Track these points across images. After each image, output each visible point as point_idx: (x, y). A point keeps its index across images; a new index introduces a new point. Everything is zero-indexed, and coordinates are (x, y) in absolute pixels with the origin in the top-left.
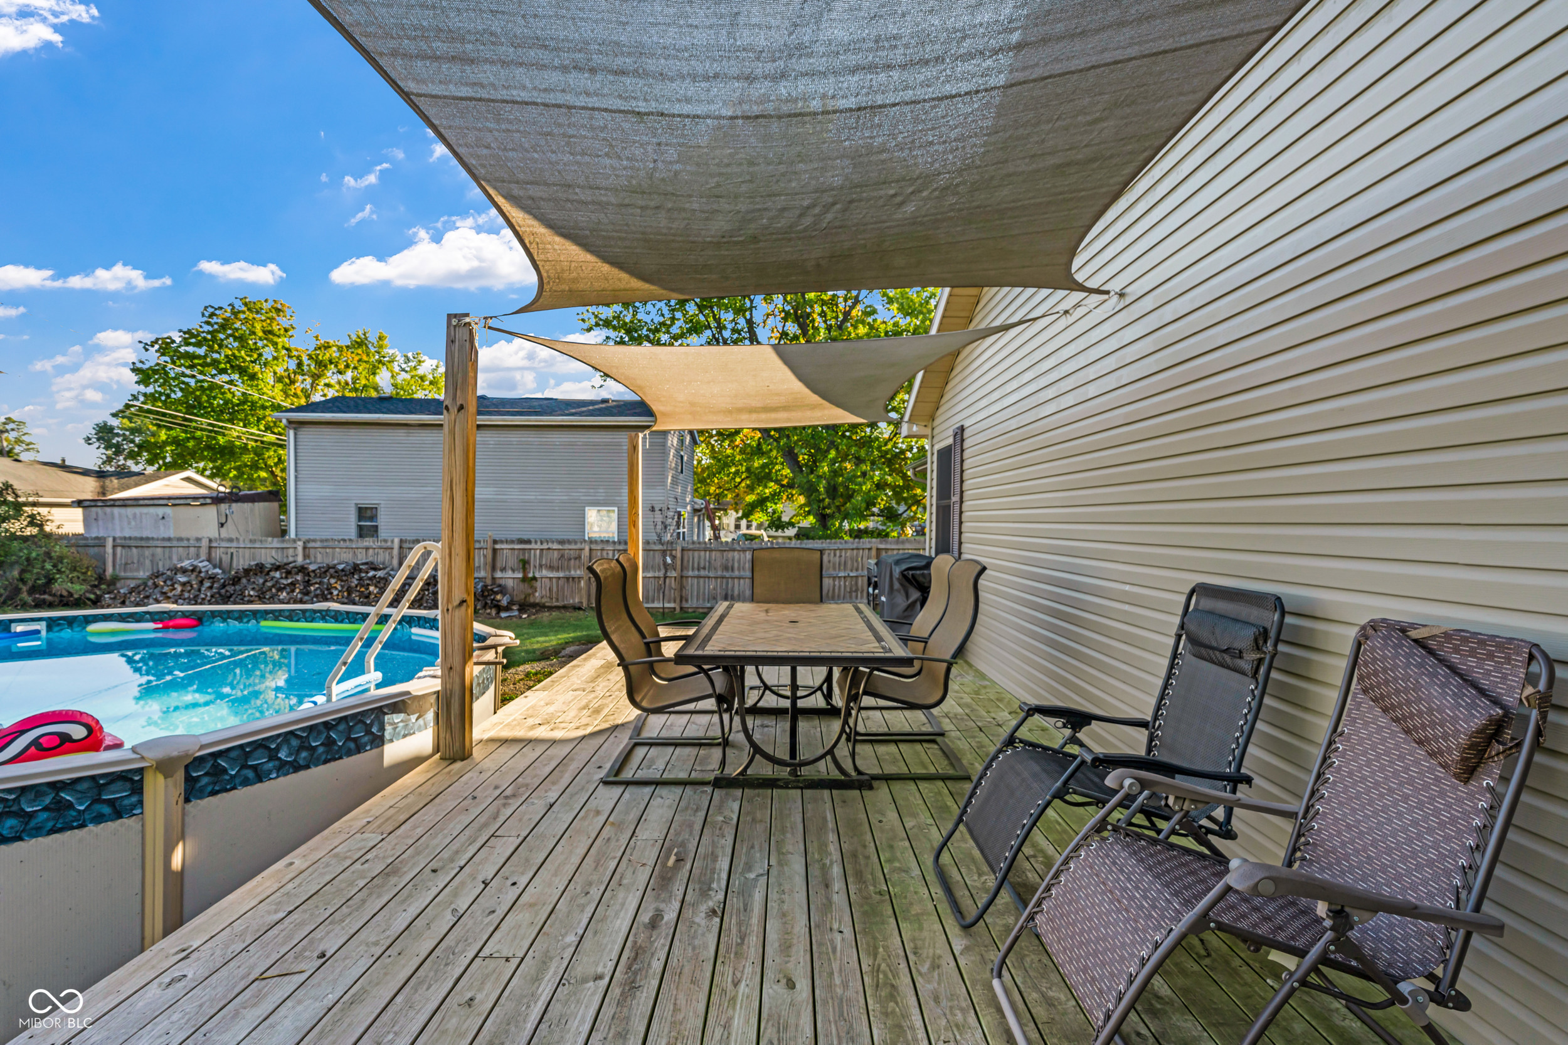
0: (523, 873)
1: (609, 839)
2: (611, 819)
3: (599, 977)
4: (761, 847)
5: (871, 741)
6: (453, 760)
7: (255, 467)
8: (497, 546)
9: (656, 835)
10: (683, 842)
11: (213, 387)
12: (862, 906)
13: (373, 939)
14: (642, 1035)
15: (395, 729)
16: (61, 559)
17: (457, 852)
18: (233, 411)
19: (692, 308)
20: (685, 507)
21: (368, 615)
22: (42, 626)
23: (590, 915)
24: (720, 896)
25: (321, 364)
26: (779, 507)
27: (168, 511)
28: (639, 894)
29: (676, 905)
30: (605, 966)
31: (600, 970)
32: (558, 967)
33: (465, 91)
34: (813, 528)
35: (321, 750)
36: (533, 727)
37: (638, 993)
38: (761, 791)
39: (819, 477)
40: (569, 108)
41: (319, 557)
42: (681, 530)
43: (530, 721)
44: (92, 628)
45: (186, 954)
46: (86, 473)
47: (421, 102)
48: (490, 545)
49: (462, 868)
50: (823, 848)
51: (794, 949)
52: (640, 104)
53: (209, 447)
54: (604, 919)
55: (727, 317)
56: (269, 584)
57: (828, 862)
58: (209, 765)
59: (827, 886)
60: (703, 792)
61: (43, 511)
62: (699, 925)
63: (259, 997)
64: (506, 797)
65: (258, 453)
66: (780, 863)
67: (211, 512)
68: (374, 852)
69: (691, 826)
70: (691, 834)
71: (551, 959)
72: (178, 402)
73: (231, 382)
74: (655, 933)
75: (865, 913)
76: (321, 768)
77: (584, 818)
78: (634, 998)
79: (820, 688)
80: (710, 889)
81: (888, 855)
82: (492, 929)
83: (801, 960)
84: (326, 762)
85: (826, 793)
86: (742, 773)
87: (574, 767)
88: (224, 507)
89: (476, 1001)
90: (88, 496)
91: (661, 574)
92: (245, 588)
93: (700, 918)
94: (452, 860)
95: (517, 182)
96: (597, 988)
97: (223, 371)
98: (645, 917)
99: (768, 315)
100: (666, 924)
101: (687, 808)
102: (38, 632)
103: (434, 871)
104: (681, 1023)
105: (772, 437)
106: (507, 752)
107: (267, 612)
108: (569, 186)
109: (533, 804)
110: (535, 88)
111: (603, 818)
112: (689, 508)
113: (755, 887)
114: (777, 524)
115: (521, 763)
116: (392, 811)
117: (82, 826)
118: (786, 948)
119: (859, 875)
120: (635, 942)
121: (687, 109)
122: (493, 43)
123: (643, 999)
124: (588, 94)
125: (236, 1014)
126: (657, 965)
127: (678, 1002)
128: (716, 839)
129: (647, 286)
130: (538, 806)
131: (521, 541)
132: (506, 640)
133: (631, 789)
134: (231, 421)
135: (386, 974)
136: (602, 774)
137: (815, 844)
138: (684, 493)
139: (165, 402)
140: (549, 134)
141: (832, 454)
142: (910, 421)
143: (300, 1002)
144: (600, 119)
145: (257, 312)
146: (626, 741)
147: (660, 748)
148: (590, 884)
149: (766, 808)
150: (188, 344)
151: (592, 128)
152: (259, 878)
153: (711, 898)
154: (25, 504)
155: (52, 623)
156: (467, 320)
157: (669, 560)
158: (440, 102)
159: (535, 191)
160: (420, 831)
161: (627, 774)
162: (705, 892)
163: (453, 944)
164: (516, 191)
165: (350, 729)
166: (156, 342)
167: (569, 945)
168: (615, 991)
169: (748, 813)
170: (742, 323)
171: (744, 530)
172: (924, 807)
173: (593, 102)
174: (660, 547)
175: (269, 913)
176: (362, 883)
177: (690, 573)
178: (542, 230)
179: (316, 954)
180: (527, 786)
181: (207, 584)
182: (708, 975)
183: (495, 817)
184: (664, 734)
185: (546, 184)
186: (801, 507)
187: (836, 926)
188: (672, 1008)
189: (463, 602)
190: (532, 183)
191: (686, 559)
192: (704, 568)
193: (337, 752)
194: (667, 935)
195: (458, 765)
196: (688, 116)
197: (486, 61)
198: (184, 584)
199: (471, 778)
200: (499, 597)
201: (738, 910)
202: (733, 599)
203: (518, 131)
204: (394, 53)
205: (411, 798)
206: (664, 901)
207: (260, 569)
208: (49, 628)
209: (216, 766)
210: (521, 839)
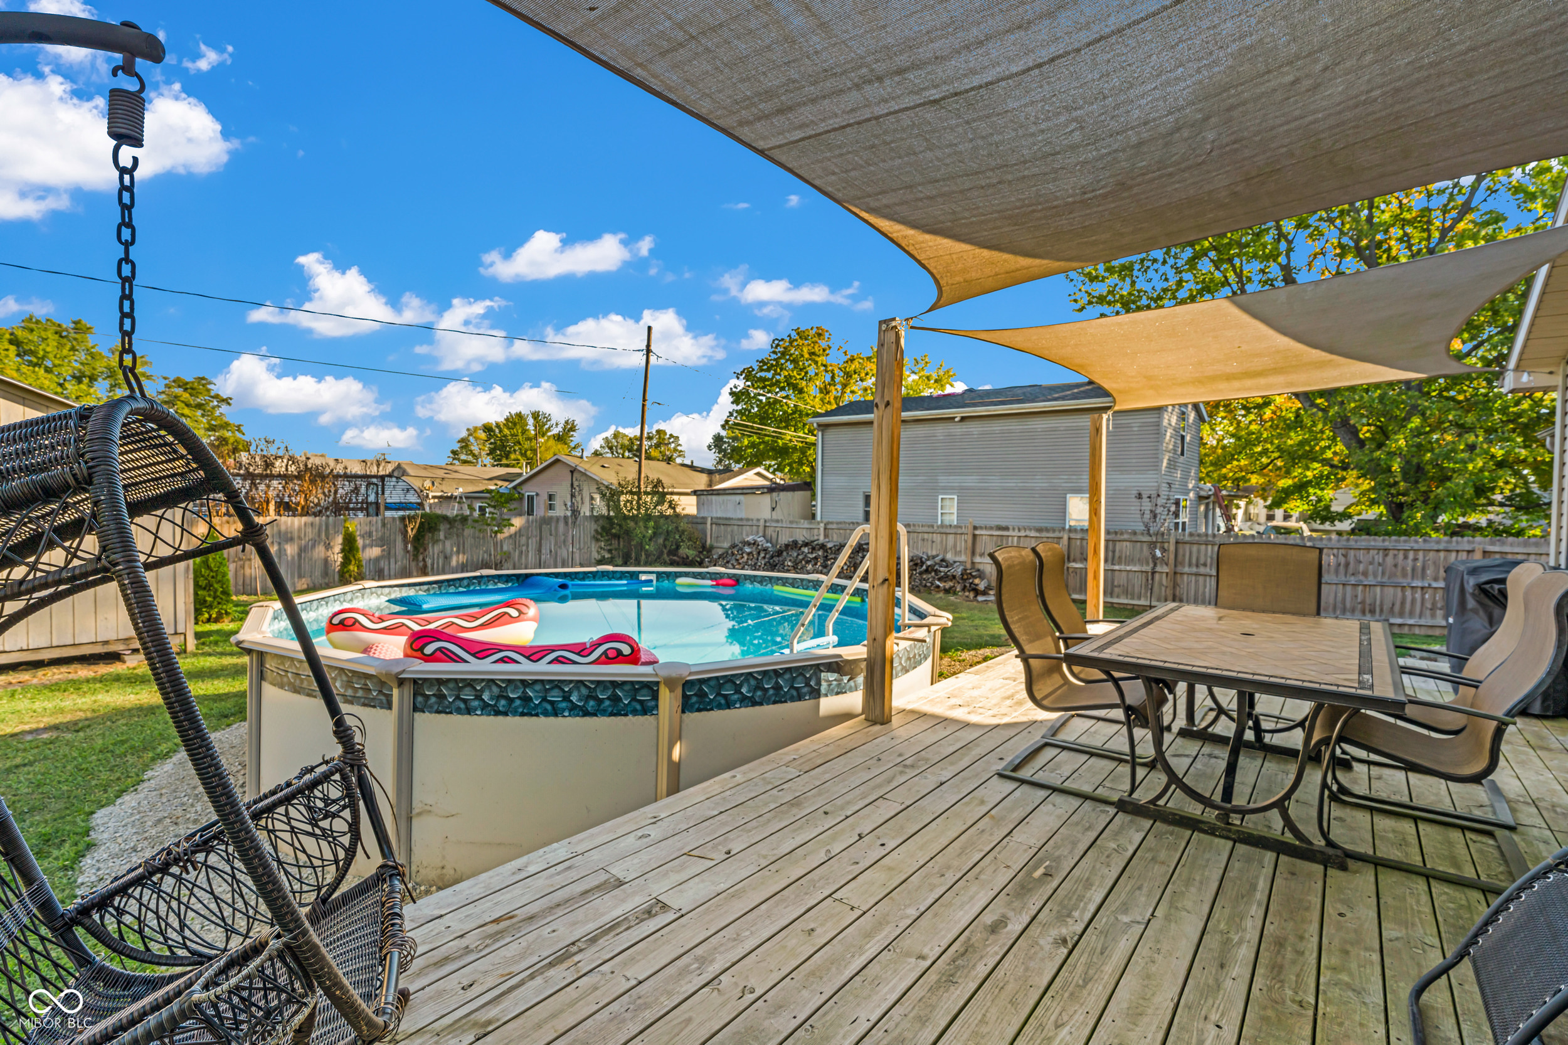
0: (893, 838)
1: (983, 831)
2: (992, 812)
3: (922, 957)
4: (1150, 891)
5: (1372, 809)
6: (874, 723)
7: (801, 464)
8: (977, 532)
9: (1032, 842)
10: (1059, 857)
11: (776, 401)
12: (1265, 1008)
13: (764, 852)
14: (940, 1029)
15: (829, 685)
16: (683, 532)
17: (848, 803)
18: (788, 420)
19: (1205, 266)
20: (1187, 493)
21: (845, 587)
22: (653, 577)
23: (937, 896)
24: (1079, 928)
25: (848, 375)
26: (1328, 494)
27: (742, 497)
28: (992, 894)
29: (1026, 919)
30: (931, 950)
31: (926, 951)
32: (890, 933)
33: (798, 135)
34: (1377, 522)
35: (771, 692)
36: (953, 707)
37: (952, 988)
38: (1177, 829)
39: (1391, 455)
40: (877, 118)
41: (835, 536)
42: (1180, 520)
43: (953, 701)
44: (679, 581)
45: (656, 820)
46: (702, 470)
47: (775, 154)
48: (970, 530)
49: (847, 817)
50: (1238, 920)
51: (1146, 1020)
52: (934, 91)
53: (773, 449)
54: (950, 904)
55: (1251, 269)
56: (801, 557)
57: (1236, 938)
58: (697, 687)
59: (1222, 966)
60: (1103, 811)
61: (676, 498)
62: (1042, 948)
63: (682, 867)
64: (905, 766)
65: (803, 451)
66: (1167, 918)
67: (766, 500)
68: (790, 784)
69: (1074, 844)
70: (1071, 852)
71: (888, 923)
72: (756, 415)
73: (787, 397)
74: (992, 937)
75: (1265, 1019)
76: (771, 707)
77: (967, 804)
78: (947, 991)
79: (1301, 724)
80: (1069, 915)
81: (1334, 961)
82: (851, 877)
83: (1150, 1036)
84: (775, 702)
85: (1269, 856)
86: (1153, 802)
87: (977, 752)
88: (775, 494)
89: (815, 933)
90: (702, 487)
91: (1149, 568)
92: (785, 560)
93: (1046, 942)
94: (842, 808)
95: (870, 196)
96: (917, 965)
97: (782, 389)
98: (988, 918)
99: (1315, 256)
100: (1008, 933)
101: (1077, 824)
102: (651, 581)
103: (826, 813)
104: (983, 1037)
105: (1317, 406)
106: (922, 725)
107: (778, 579)
108: (911, 187)
109: (926, 778)
110: (843, 112)
111: (985, 809)
112: (1192, 495)
113: (1124, 932)
114: (1322, 514)
115: (930, 738)
116: (814, 754)
117: (626, 715)
118: (1135, 1014)
119: (1277, 970)
120: (969, 939)
121: (976, 81)
122: (798, 89)
123: (955, 996)
124: (886, 101)
125: (666, 874)
126: (982, 970)
127: (988, 1015)
128: (1098, 865)
129: (1037, 261)
130: (931, 780)
131: (999, 528)
132: (943, 621)
133: (1025, 788)
134: (786, 427)
135: (762, 883)
136: (1000, 766)
137: (1227, 911)
138: (1186, 478)
139: (747, 416)
140: (873, 146)
141: (1416, 421)
142: (1518, 368)
143: (703, 881)
144: (906, 119)
145: (806, 339)
146: (1038, 738)
147: (1072, 754)
148: (949, 868)
149: (1176, 850)
150: (762, 370)
151: (903, 130)
152: (711, 781)
153: (1066, 925)
154: (668, 493)
155: (659, 575)
156: (893, 324)
157: (1158, 553)
158: (785, 149)
159: (885, 200)
160: (827, 777)
161: (1025, 773)
162: (1063, 916)
163: (816, 878)
164: (874, 204)
165: (793, 679)
166: (743, 372)
167: (908, 917)
168: (932, 977)
169: (1150, 850)
170: (1274, 270)
171: (1278, 522)
172: (1431, 918)
173: (894, 106)
174: (1146, 538)
175: (709, 808)
176: (773, 806)
177: (1186, 569)
178: (911, 232)
179: (725, 850)
180: (927, 760)
181: (762, 555)
182: (1031, 1003)
183: (890, 781)
184: (1084, 740)
185: (894, 190)
186: (1363, 493)
187: (1214, 1017)
188: (979, 1017)
189: (886, 580)
190: (880, 193)
191: (1181, 552)
192: (1205, 565)
193: (783, 696)
194: (1004, 944)
195: (877, 728)
196: (981, 87)
197: (799, 105)
198: (749, 554)
199: (883, 742)
200: (977, 581)
201: (1094, 950)
202: (1181, 601)
203: (850, 152)
204: (741, 124)
205: (832, 747)
206: (1014, 910)
207: (794, 545)
208: (658, 580)
209: (701, 690)
210: (903, 806)
